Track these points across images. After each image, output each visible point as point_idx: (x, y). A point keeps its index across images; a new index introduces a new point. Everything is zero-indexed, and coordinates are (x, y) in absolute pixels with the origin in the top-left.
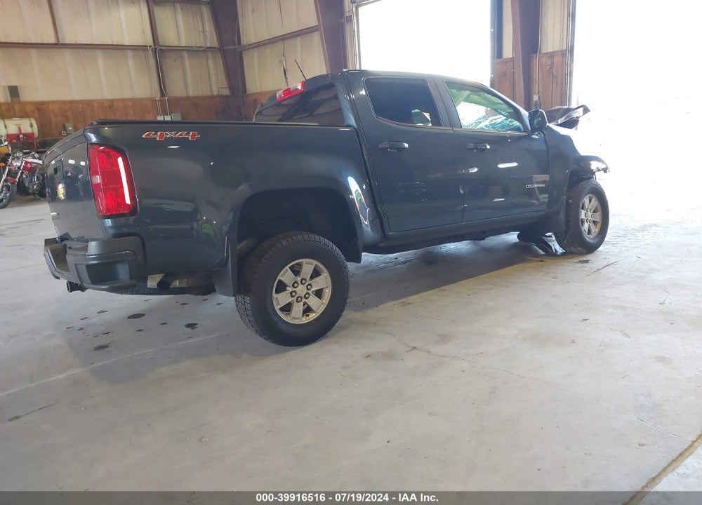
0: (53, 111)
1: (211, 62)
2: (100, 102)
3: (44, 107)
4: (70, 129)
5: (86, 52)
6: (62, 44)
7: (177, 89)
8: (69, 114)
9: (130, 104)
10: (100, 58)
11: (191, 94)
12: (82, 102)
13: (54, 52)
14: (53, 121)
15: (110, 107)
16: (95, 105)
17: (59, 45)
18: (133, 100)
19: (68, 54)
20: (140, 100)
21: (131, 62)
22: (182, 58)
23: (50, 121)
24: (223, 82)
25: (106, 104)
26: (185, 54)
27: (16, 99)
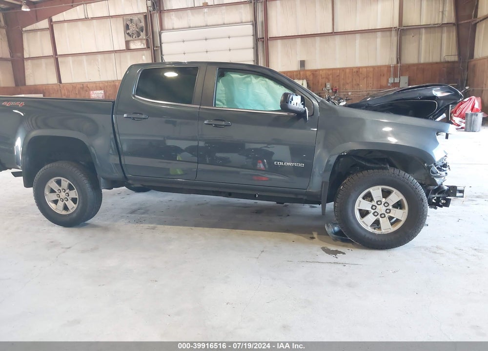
0: (321, 75)
1: (445, 36)
2: (351, 69)
3: (317, 72)
4: (328, 86)
5: (350, 36)
6: (335, 33)
7: (411, 57)
8: (331, 77)
9: (371, 69)
10: (358, 39)
11: (422, 61)
12: (339, 69)
13: (330, 38)
14: (320, 81)
15: (357, 72)
16: (348, 71)
17: (334, 33)
18: (374, 67)
19: (338, 38)
20: (379, 67)
21: (379, 40)
22: (420, 34)
23: (318, 82)
24: (454, 50)
25: (354, 70)
26: (423, 31)
27: (302, 68)
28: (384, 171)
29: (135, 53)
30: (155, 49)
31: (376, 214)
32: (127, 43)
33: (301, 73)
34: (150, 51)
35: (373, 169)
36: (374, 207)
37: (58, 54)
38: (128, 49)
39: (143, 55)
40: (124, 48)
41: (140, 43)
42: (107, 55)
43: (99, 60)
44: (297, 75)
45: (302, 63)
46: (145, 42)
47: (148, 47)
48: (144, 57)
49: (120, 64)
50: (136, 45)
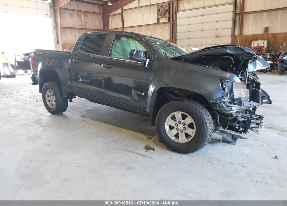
0: (280, 37)
4: (284, 45)
14: (278, 41)
27: (266, 33)
28: (182, 102)
29: (162, 25)
30: (173, 22)
31: (177, 129)
32: (158, 19)
33: (265, 36)
34: (170, 24)
35: (176, 100)
36: (176, 125)
37: (124, 27)
38: (158, 23)
39: (167, 26)
40: (156, 22)
41: (165, 19)
42: (147, 27)
43: (144, 29)
44: (261, 37)
45: (266, 29)
46: (168, 18)
47: (169, 21)
48: (166, 27)
49: (154, 32)
50: (164, 20)
